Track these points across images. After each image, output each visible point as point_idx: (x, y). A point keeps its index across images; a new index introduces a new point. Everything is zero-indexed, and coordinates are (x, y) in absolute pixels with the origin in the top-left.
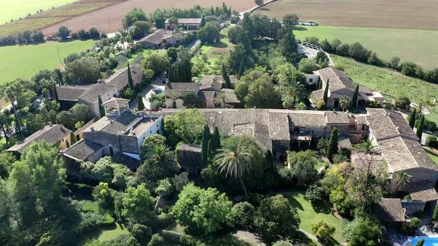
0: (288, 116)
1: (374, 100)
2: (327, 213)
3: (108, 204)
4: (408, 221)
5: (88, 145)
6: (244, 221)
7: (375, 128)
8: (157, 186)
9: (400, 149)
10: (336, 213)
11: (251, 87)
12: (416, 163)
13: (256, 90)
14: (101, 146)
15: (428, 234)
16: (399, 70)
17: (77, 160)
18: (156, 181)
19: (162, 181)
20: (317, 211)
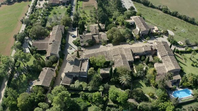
0: (131, 50)
1: (155, 32)
2: (150, 86)
3: (86, 98)
4: (173, 87)
5: (68, 77)
6: (130, 96)
7: (160, 51)
8: (99, 89)
9: (169, 61)
10: (152, 86)
11: (114, 37)
12: (174, 67)
13: (116, 38)
14: (72, 76)
15: (178, 89)
16: (161, 10)
17: (68, 85)
18: (98, 87)
19: (100, 87)
20: (147, 86)
